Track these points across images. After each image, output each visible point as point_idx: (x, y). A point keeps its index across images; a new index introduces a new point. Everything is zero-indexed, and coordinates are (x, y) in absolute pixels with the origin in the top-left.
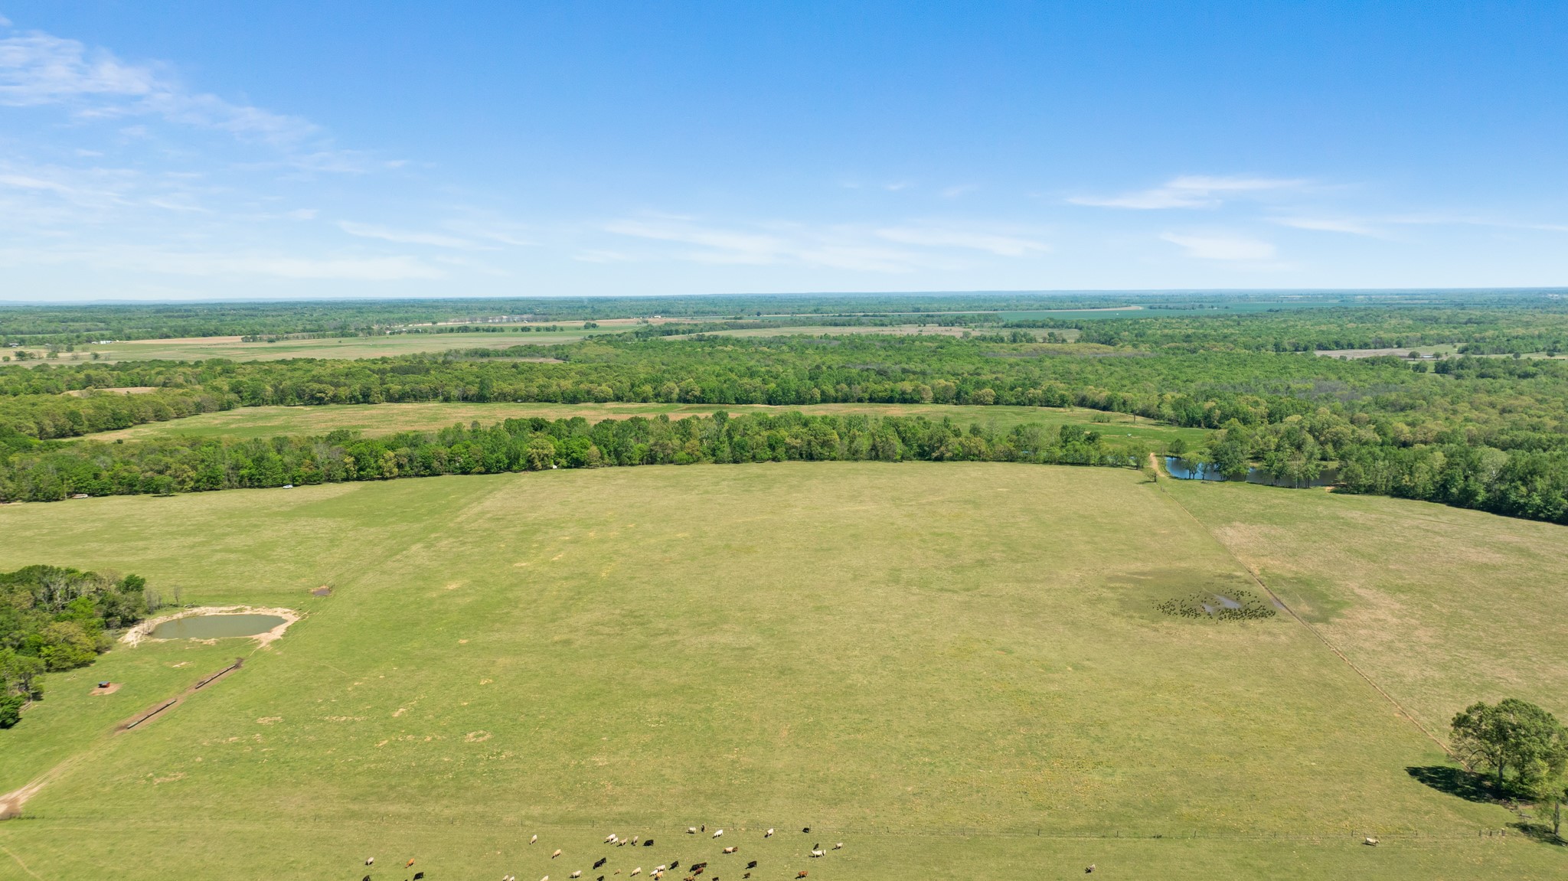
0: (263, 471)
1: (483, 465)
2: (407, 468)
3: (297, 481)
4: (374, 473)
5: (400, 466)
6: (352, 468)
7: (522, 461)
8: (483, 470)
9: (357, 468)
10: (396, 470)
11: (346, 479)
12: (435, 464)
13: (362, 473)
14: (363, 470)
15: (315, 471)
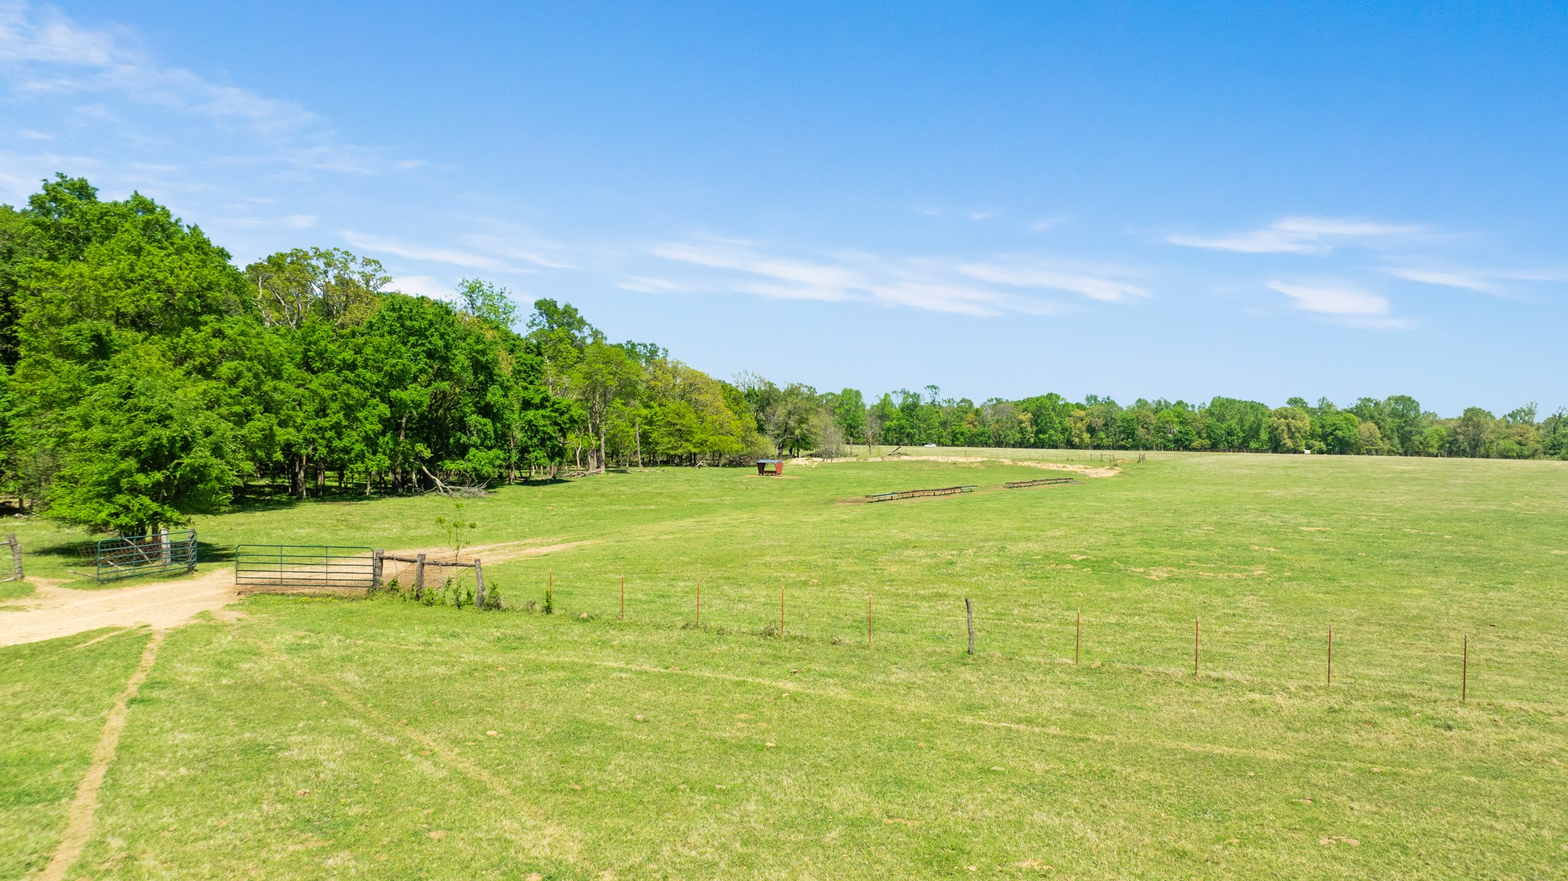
0: (916, 421)
1: (1209, 437)
2: (1102, 435)
3: (958, 439)
4: (1058, 437)
5: (1091, 430)
6: (1029, 428)
7: (1264, 436)
8: (1206, 442)
9: (1035, 428)
10: (1086, 436)
11: (1021, 444)
12: (1140, 432)
13: (1041, 436)
14: (1044, 433)
15: (980, 429)
